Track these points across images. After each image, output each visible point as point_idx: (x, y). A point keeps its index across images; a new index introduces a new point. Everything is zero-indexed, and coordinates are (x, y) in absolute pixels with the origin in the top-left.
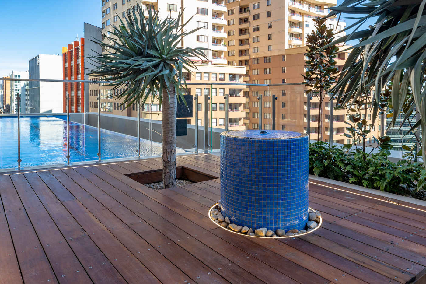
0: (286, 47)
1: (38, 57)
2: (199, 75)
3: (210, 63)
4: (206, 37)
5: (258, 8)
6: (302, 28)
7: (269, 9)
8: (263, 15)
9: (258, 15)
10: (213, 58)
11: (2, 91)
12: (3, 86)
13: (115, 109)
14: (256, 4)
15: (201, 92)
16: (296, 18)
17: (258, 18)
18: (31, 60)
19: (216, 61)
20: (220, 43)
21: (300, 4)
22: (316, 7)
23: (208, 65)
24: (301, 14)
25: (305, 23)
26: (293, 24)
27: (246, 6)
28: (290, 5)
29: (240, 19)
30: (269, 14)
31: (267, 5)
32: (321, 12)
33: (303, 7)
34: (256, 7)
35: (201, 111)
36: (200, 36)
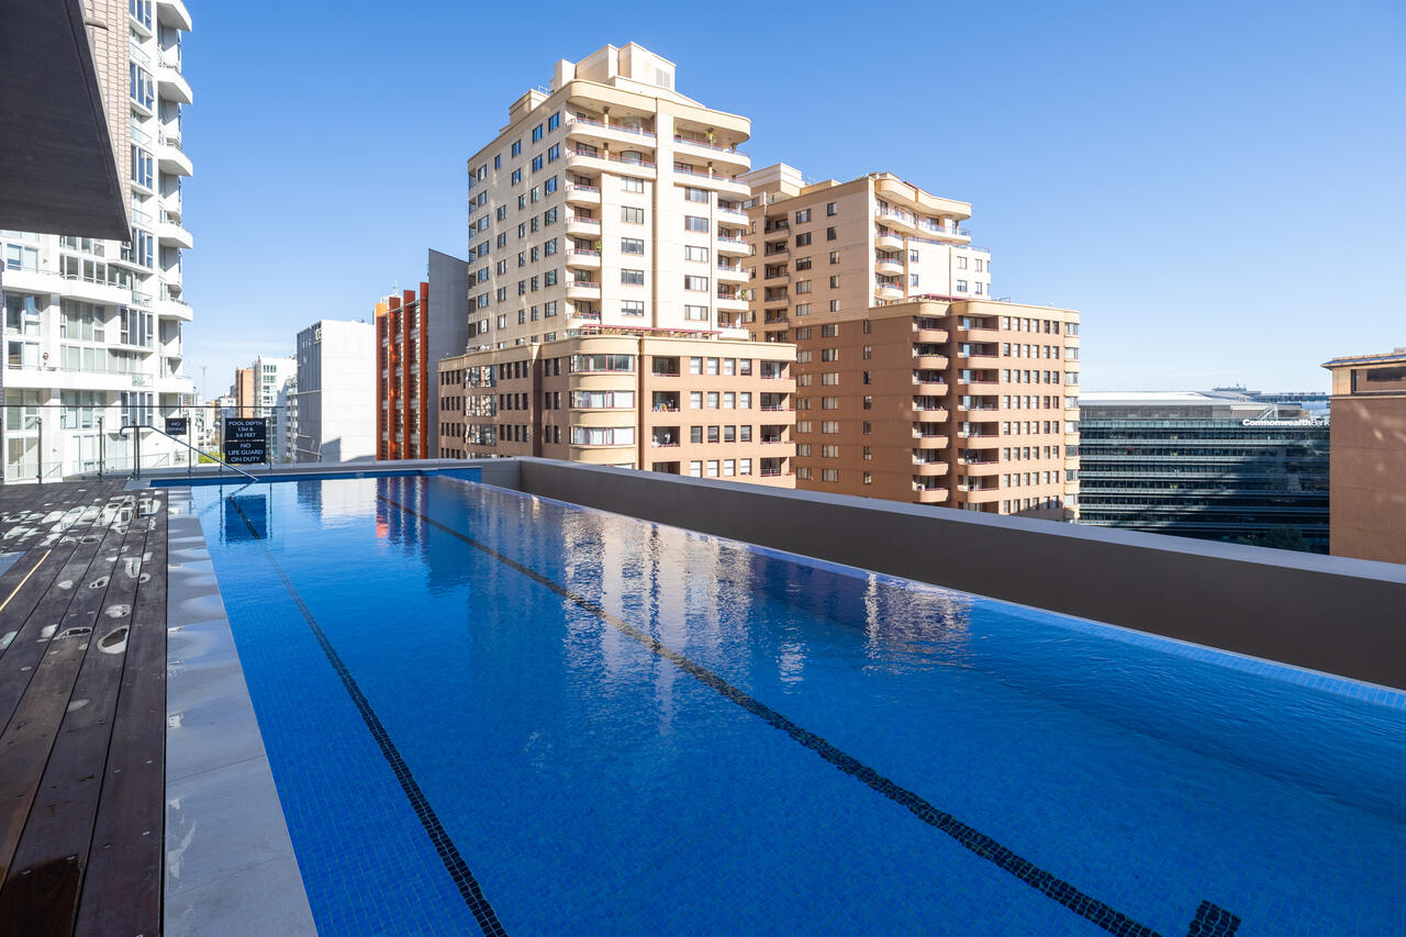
0: (872, 304)
1: (319, 325)
2: (697, 362)
3: (714, 338)
4: (704, 280)
5: (809, 220)
6: (903, 263)
7: (831, 222)
8: (819, 237)
9: (809, 235)
10: (720, 326)
11: (234, 400)
12: (237, 389)
13: (502, 438)
14: (804, 213)
15: (702, 401)
16: (892, 242)
17: (809, 242)
18: (302, 333)
19: (728, 332)
20: (734, 293)
21: (897, 214)
22: (929, 221)
23: (709, 340)
24: (902, 235)
25: (910, 254)
26: (885, 255)
27: (781, 216)
28: (878, 213)
29: (768, 244)
30: (831, 234)
31: (829, 215)
32: (937, 230)
33: (903, 218)
34: (804, 218)
35: (702, 442)
36: (692, 279)
